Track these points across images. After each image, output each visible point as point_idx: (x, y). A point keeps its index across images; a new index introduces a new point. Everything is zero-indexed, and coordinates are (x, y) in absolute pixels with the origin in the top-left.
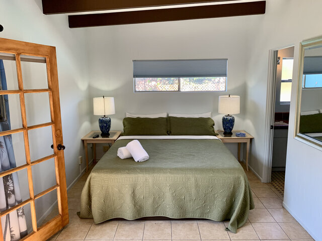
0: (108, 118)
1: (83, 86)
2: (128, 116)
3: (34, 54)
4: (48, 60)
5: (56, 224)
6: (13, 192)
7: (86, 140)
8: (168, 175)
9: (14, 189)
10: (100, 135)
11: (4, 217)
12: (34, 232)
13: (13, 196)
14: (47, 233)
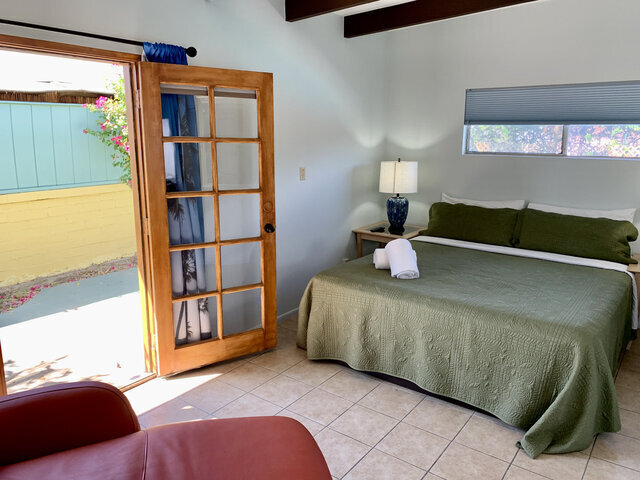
0: (403, 200)
1: (369, 140)
2: (446, 199)
3: (236, 86)
4: (258, 94)
5: (254, 340)
6: (194, 275)
7: (361, 233)
8: (425, 308)
9: (195, 272)
10: (386, 229)
11: (178, 303)
12: (218, 339)
13: (193, 280)
14: (239, 347)
